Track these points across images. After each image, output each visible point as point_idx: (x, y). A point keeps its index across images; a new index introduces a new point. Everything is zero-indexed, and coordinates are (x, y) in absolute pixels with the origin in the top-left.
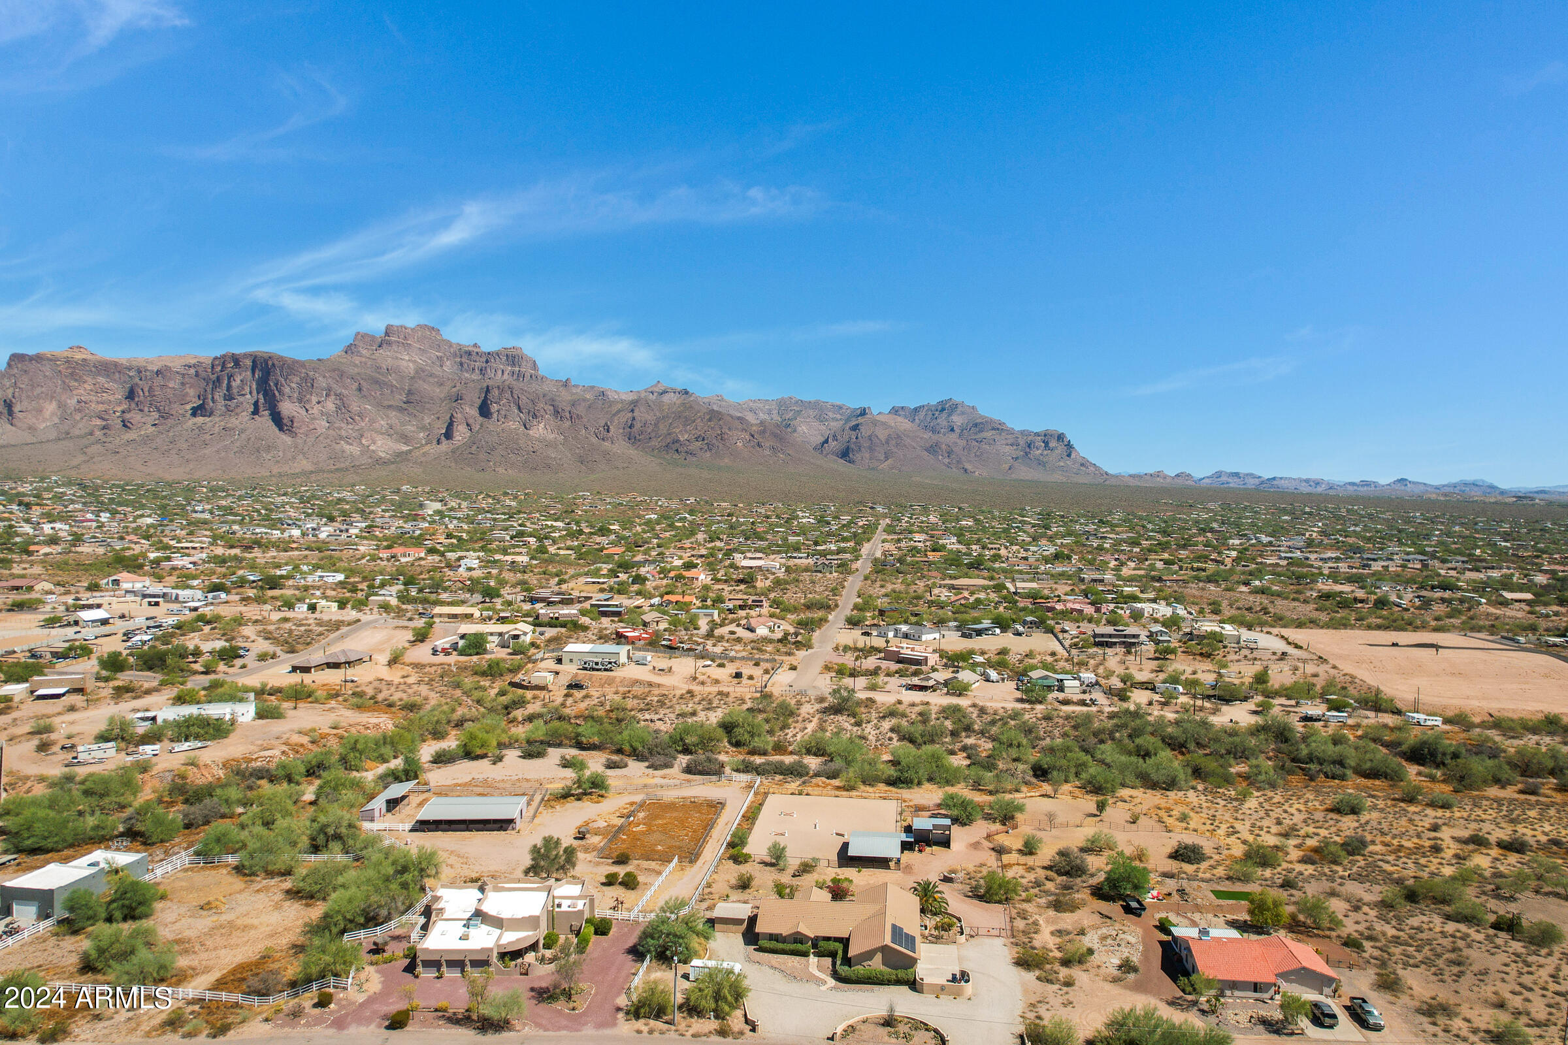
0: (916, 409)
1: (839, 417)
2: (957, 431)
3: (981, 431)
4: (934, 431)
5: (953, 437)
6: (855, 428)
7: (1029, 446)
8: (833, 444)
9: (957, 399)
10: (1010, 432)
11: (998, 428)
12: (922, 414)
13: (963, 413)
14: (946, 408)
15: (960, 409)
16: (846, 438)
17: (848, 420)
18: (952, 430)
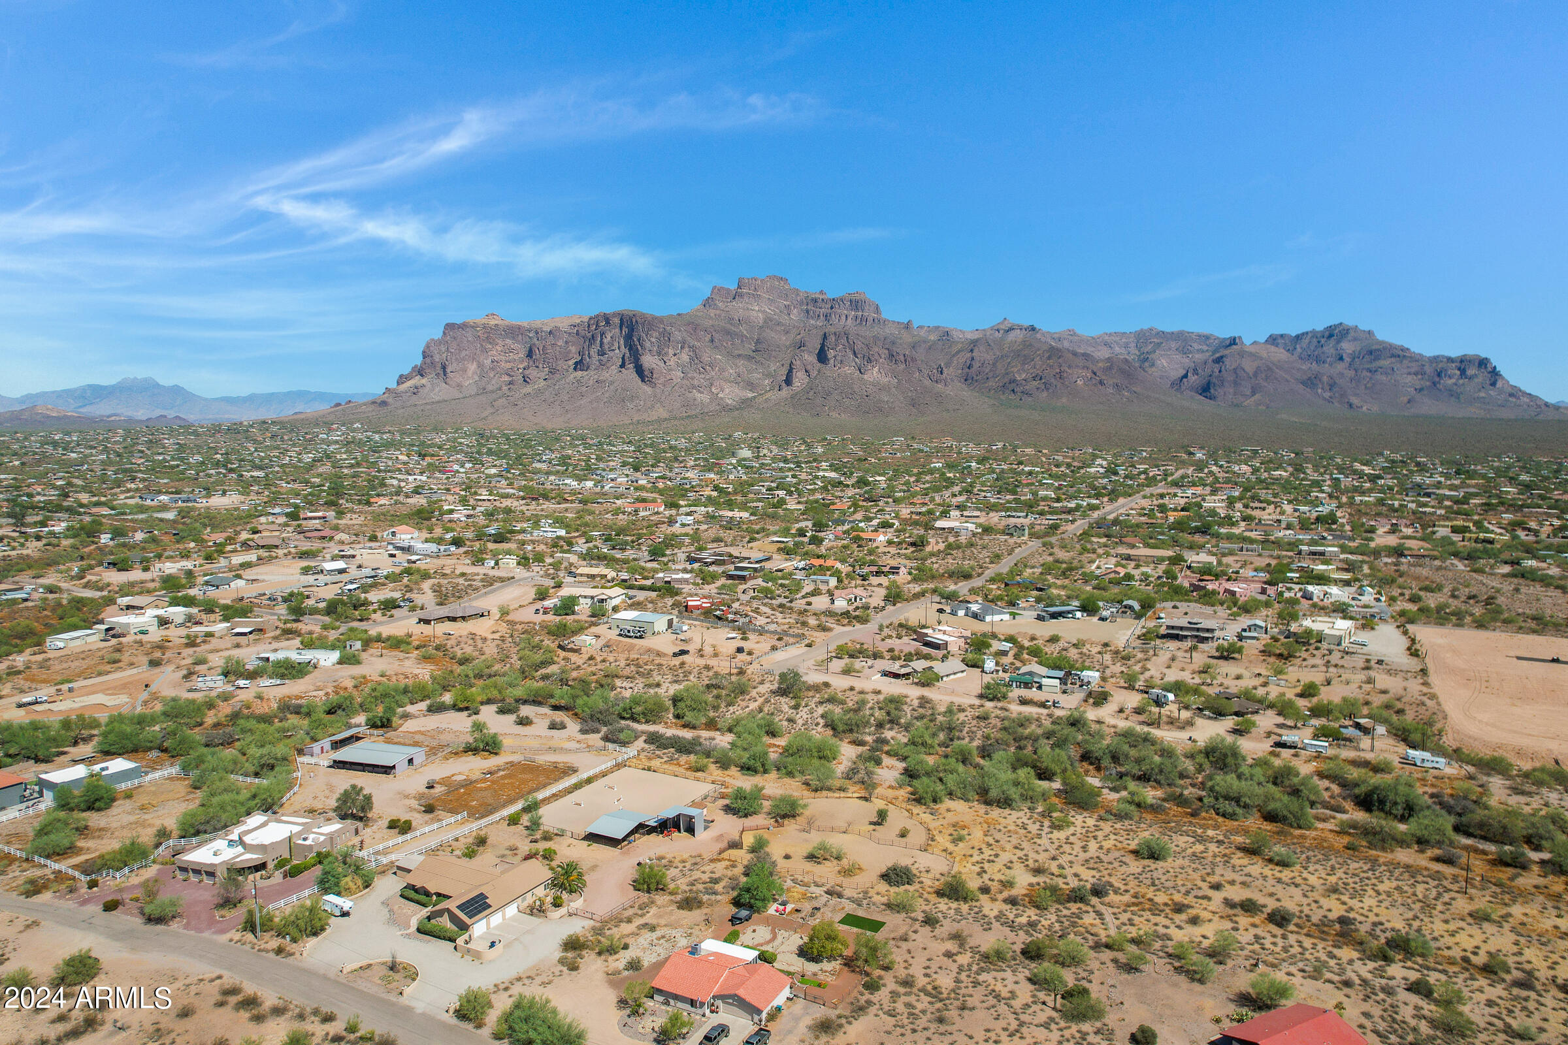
0: (1298, 337)
1: (1205, 348)
2: (1347, 359)
3: (1377, 359)
4: (1319, 360)
5: (1340, 367)
6: (1219, 360)
7: (1439, 375)
8: (1192, 378)
9: (1349, 322)
10: (1416, 359)
11: (1399, 354)
12: (1305, 342)
13: (1355, 339)
14: (1336, 333)
15: (1352, 334)
16: (1208, 371)
17: (1214, 352)
18: (1341, 359)
